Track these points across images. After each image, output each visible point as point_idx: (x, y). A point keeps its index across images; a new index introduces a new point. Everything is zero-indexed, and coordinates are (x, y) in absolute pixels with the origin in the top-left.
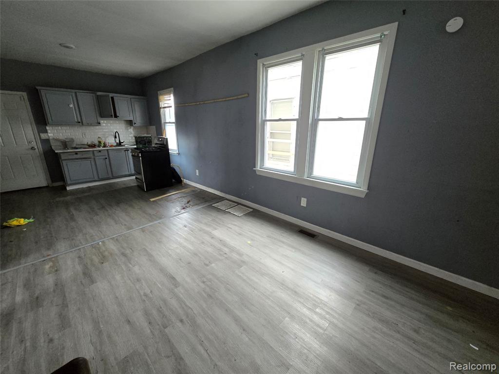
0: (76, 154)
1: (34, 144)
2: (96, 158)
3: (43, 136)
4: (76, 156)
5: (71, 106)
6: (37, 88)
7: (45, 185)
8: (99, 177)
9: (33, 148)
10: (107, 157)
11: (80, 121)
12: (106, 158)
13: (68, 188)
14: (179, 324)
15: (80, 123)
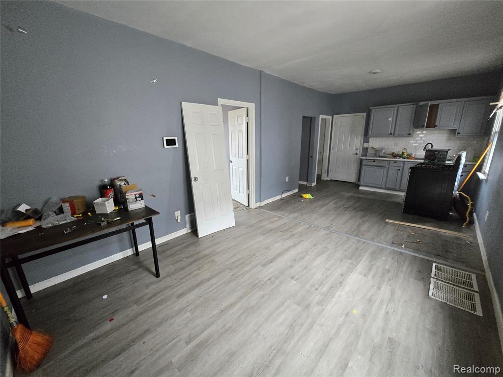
0: (374, 161)
1: (358, 151)
2: (390, 168)
3: (366, 145)
4: (374, 164)
5: (390, 119)
6: (371, 108)
7: (354, 182)
8: (386, 186)
9: (357, 154)
10: (401, 168)
11: (392, 133)
12: (399, 170)
13: (360, 188)
14: (231, 274)
15: (392, 135)
